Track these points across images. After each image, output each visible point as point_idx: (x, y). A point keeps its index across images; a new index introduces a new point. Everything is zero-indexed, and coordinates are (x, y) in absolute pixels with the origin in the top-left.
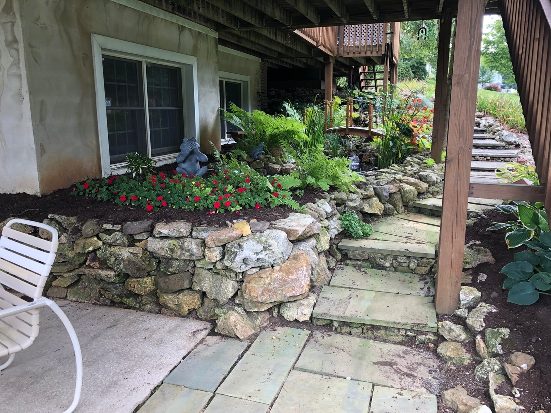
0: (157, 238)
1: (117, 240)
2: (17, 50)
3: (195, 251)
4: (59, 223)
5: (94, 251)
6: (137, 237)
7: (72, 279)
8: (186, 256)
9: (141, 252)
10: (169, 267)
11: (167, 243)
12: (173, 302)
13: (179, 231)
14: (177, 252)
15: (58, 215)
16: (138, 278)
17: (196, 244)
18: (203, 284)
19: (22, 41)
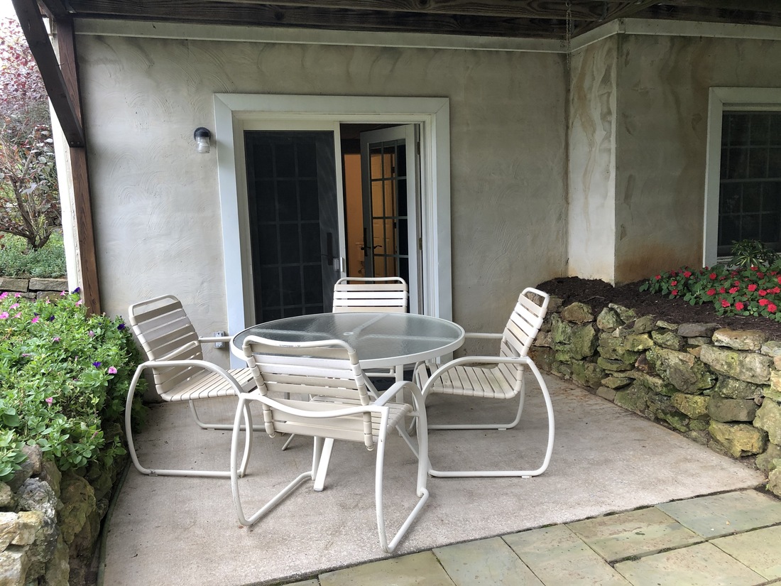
0: (716, 346)
1: (667, 341)
2: (610, 122)
3: (758, 370)
4: (618, 315)
5: (645, 351)
6: (691, 341)
7: (621, 381)
8: (747, 376)
9: (693, 360)
10: (724, 387)
11: (725, 355)
12: (723, 434)
13: (743, 342)
14: (736, 369)
15: (618, 305)
16: (687, 393)
17: (761, 363)
18: (765, 420)
19: (615, 111)
